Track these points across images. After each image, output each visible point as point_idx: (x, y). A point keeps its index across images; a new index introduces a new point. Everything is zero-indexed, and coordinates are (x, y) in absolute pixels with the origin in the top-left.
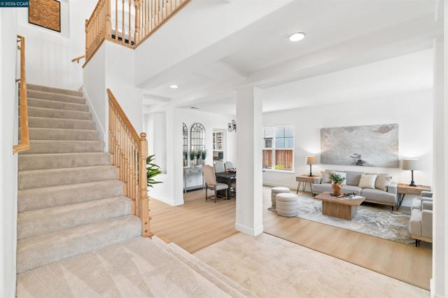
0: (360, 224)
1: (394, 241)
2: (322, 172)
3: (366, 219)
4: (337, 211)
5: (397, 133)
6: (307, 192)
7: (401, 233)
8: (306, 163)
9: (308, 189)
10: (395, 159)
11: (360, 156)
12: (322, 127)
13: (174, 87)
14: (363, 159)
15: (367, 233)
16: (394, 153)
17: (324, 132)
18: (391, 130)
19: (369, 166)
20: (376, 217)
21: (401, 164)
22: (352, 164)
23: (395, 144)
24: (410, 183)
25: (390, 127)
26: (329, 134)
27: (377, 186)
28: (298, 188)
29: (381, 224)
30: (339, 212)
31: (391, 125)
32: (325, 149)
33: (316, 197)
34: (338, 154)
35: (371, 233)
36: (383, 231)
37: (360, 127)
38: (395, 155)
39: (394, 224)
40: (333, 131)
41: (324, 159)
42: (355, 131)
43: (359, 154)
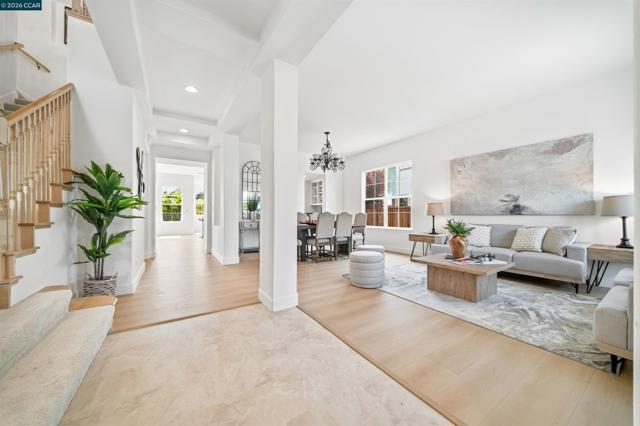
0: (491, 311)
1: (554, 352)
3: (509, 303)
4: (451, 285)
5: (591, 150)
7: (579, 337)
8: (425, 213)
10: (587, 198)
11: (516, 199)
12: (452, 158)
13: (191, 89)
14: (522, 202)
15: (496, 328)
16: (584, 187)
17: (456, 165)
18: (576, 145)
19: (534, 214)
20: (534, 301)
21: (599, 208)
22: (503, 213)
23: (587, 171)
24: (619, 242)
25: (575, 141)
26: (465, 166)
27: (544, 247)
28: (413, 252)
29: (538, 315)
30: (455, 285)
31: (576, 137)
32: (458, 192)
34: (479, 197)
35: (506, 330)
36: (539, 327)
37: (516, 148)
38: (585, 192)
39: (570, 316)
40: (470, 161)
41: (456, 208)
42: (507, 157)
43: (516, 195)
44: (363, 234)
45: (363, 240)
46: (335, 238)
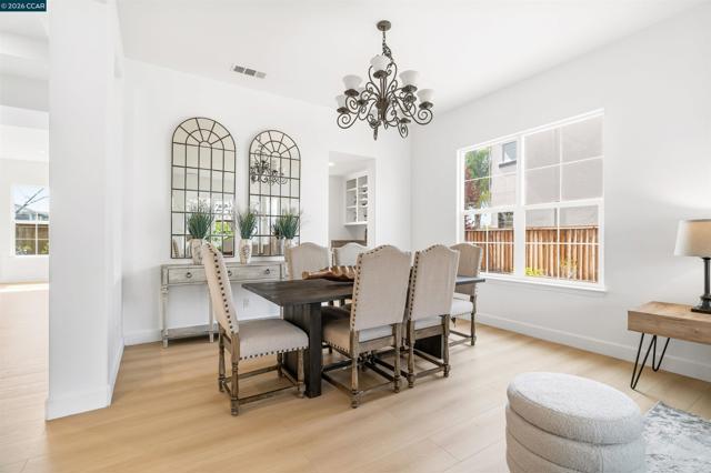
44: (473, 299)
45: (473, 314)
46: (409, 322)
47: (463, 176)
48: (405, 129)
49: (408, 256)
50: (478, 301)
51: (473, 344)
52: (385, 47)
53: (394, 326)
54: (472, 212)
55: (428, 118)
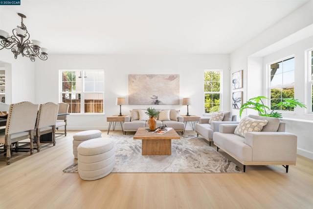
2: (130, 111)
3: (178, 149)
5: (179, 81)
6: (118, 131)
8: (116, 104)
9: (118, 127)
10: (177, 98)
11: (157, 98)
12: (129, 73)
14: (159, 99)
16: (177, 94)
17: (132, 78)
18: (175, 78)
19: (163, 104)
21: (181, 102)
22: (152, 104)
23: (177, 88)
24: (187, 114)
25: (175, 76)
26: (136, 79)
27: (171, 118)
28: (109, 128)
32: (132, 92)
33: (136, 135)
34: (142, 96)
37: (157, 75)
38: (177, 96)
40: (138, 77)
41: (131, 101)
42: (154, 78)
43: (157, 96)
44: (65, 121)
45: (65, 126)
46: (37, 129)
47: (62, 80)
48: (34, 59)
49: (37, 106)
50: (67, 121)
51: (66, 136)
52: (23, 25)
53: (30, 131)
54: (67, 93)
55: (46, 58)
